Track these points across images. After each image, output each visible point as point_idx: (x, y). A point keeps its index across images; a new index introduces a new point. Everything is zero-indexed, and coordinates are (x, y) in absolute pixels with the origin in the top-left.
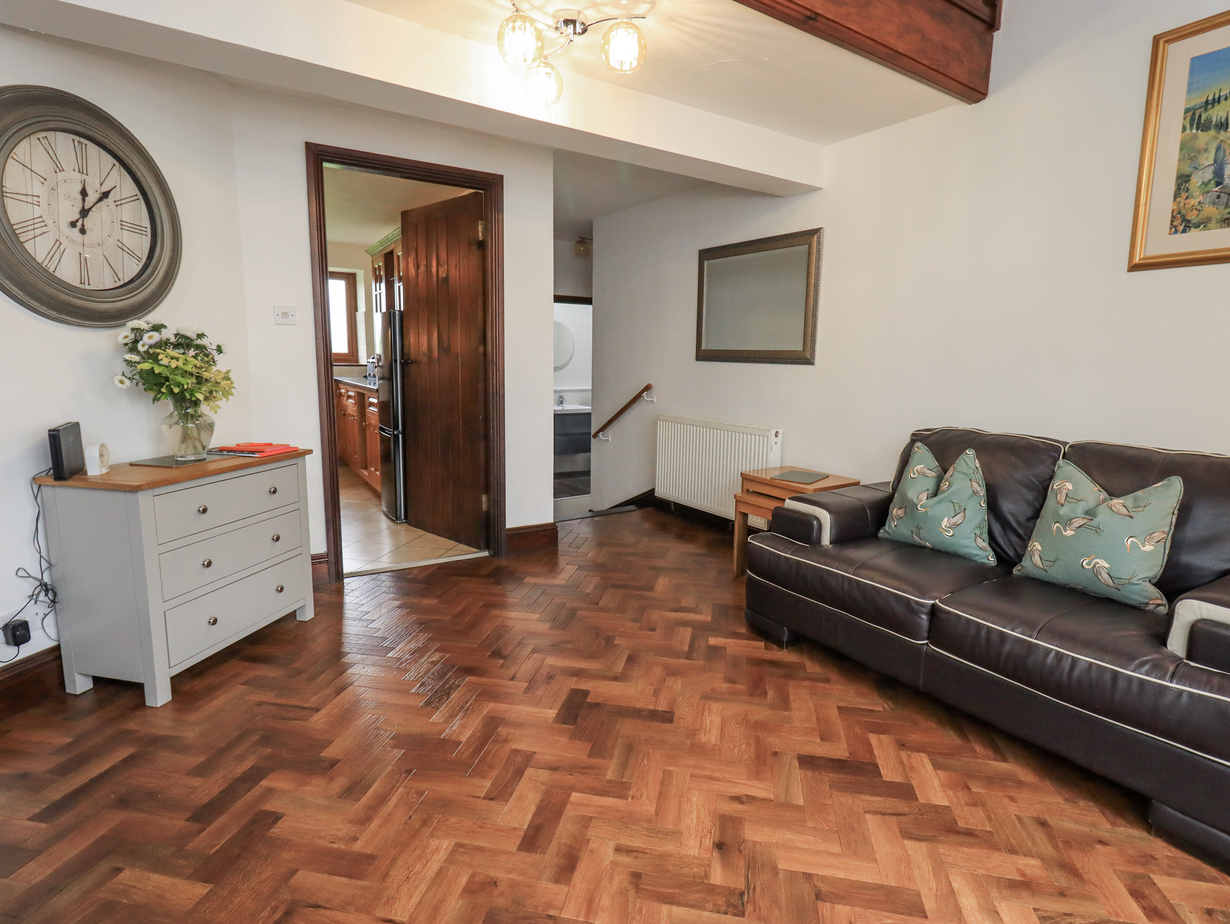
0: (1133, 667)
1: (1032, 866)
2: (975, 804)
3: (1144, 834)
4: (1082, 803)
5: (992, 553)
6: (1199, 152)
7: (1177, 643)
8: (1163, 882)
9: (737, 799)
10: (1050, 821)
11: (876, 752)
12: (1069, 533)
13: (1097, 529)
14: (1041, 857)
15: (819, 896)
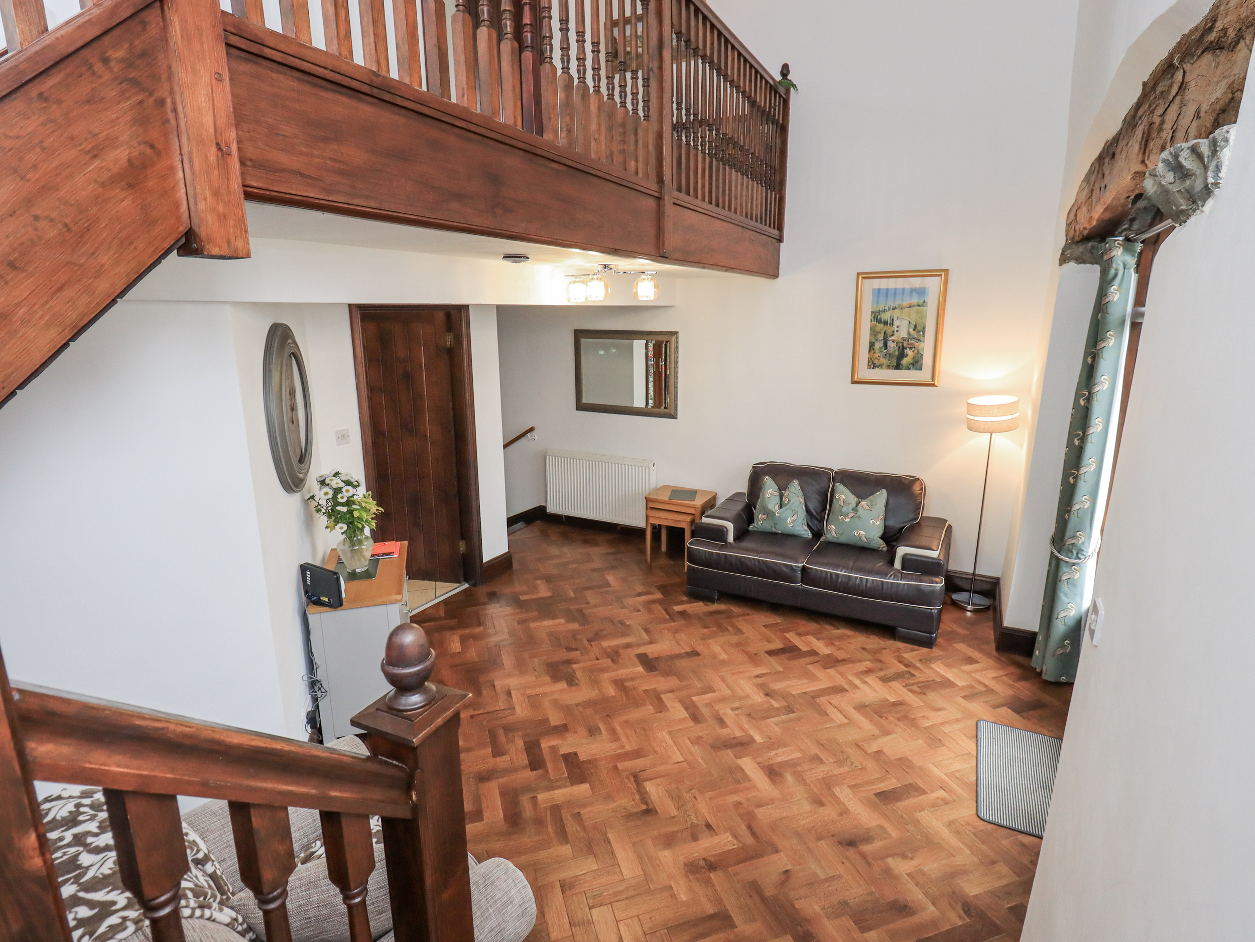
0: (888, 578)
1: (868, 664)
2: (839, 649)
3: (894, 642)
4: (871, 637)
5: (810, 532)
6: (878, 332)
7: (898, 564)
8: (906, 655)
9: (757, 676)
10: (865, 647)
11: (791, 640)
12: (848, 520)
13: (859, 517)
14: (869, 660)
15: (813, 698)
